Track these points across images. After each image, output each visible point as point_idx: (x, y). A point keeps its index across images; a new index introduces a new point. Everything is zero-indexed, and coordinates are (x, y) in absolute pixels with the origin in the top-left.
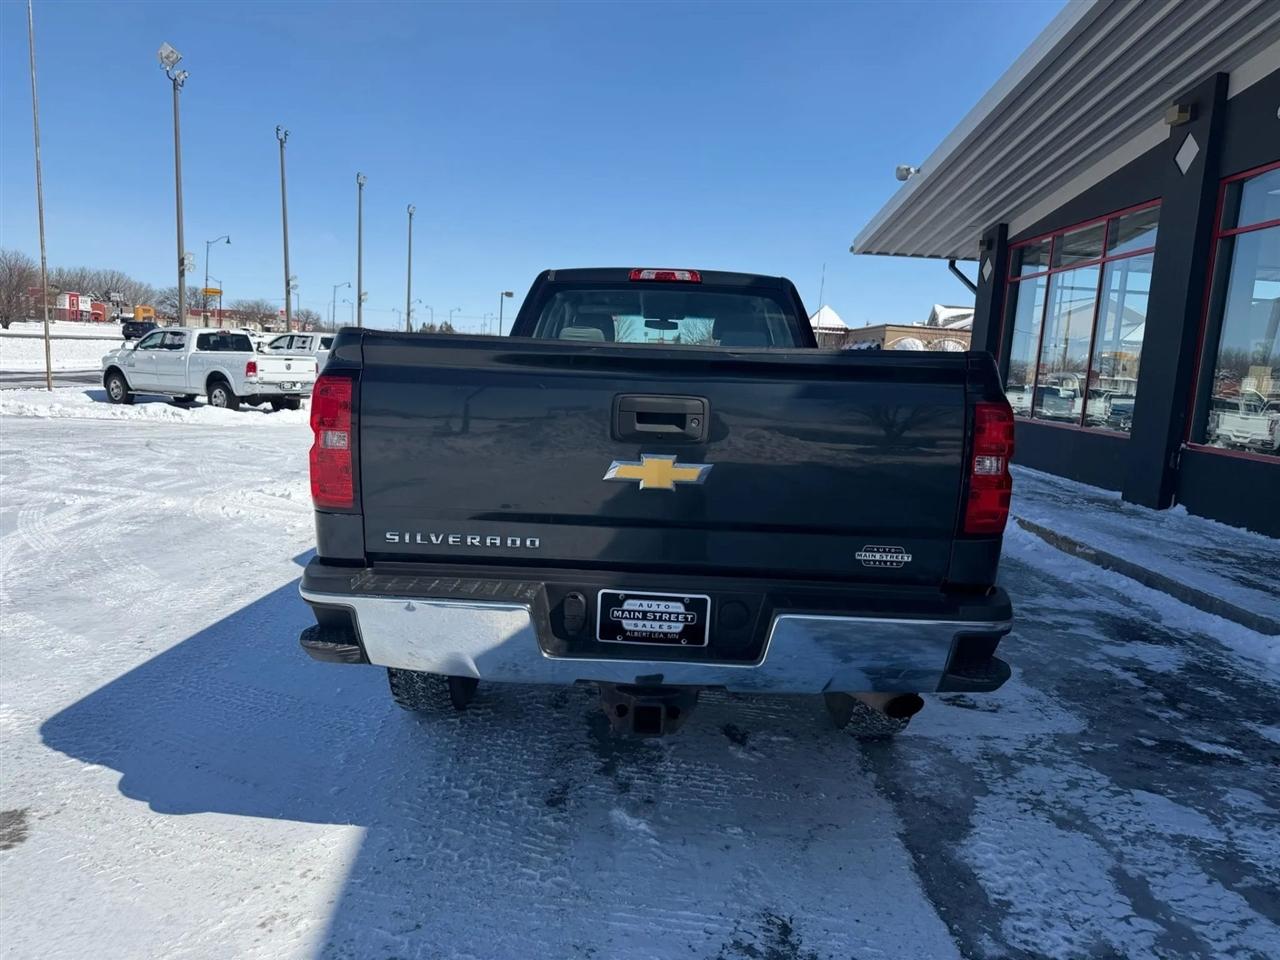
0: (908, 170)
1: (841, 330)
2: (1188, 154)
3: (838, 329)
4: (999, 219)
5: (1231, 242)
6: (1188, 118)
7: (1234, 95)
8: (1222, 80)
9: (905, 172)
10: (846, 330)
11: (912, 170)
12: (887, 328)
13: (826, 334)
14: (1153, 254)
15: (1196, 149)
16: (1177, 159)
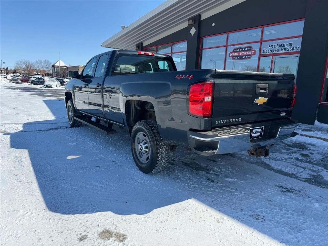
0: (125, 27)
1: (65, 67)
2: (193, 31)
3: (64, 67)
4: (142, 41)
5: (202, 50)
6: (193, 23)
7: (202, 19)
8: (199, 16)
9: (124, 27)
10: (67, 67)
11: (126, 27)
12: (80, 67)
13: (62, 68)
14: (186, 52)
15: (195, 30)
16: (190, 32)
